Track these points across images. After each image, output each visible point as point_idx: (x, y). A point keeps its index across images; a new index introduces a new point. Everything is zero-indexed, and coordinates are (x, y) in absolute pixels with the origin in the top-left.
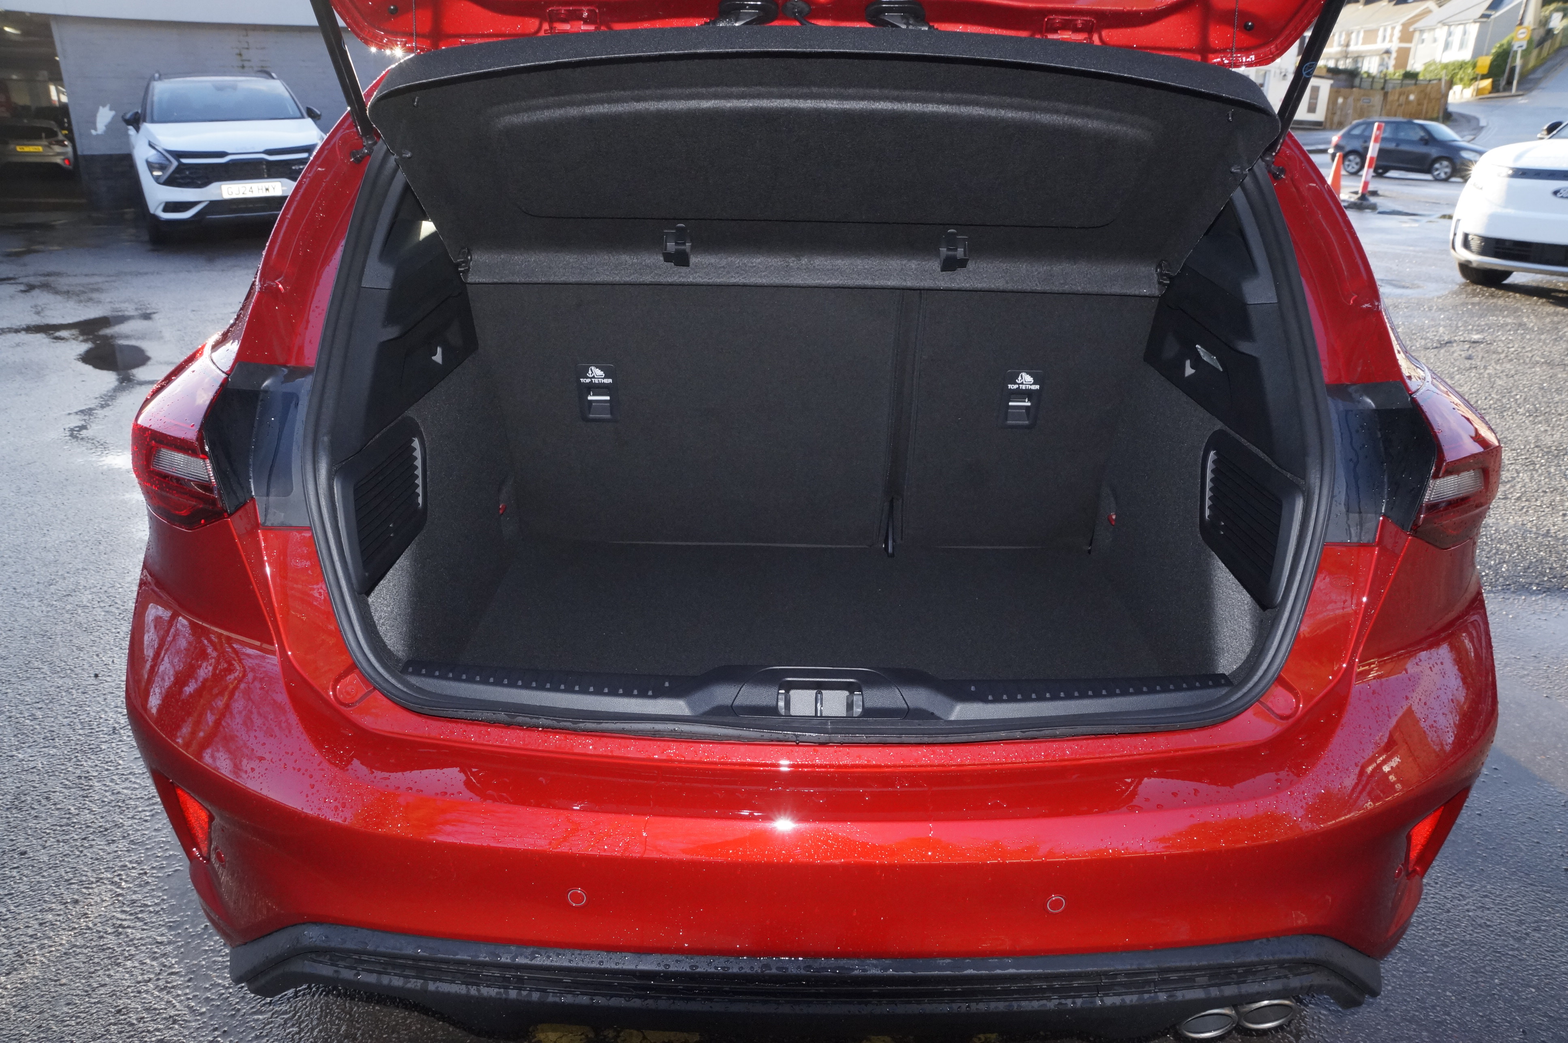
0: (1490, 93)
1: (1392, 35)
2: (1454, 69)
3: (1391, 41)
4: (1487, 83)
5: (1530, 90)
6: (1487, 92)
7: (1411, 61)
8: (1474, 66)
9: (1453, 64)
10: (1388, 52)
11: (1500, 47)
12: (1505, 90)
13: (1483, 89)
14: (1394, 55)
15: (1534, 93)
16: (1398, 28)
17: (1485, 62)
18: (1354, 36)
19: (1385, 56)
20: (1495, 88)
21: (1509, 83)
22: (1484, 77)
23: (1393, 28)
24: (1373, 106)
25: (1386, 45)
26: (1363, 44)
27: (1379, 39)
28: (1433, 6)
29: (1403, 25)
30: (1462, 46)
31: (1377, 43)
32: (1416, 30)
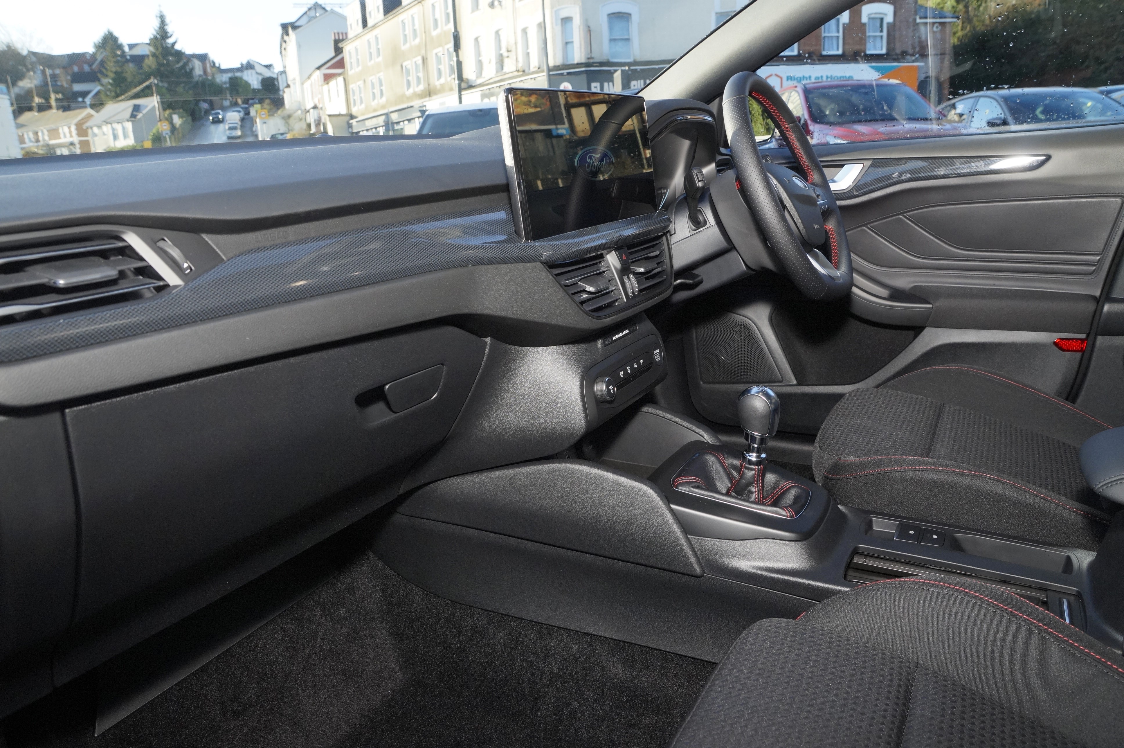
1: (70, 132)
3: (71, 136)
7: (93, 149)
8: (142, 147)
10: (72, 143)
11: (153, 135)
14: (77, 144)
16: (73, 127)
17: (148, 144)
18: (40, 134)
19: (71, 145)
23: (69, 128)
25: (69, 140)
26: (50, 139)
27: (62, 135)
28: (92, 112)
29: (76, 125)
30: (125, 136)
31: (60, 138)
32: (87, 128)
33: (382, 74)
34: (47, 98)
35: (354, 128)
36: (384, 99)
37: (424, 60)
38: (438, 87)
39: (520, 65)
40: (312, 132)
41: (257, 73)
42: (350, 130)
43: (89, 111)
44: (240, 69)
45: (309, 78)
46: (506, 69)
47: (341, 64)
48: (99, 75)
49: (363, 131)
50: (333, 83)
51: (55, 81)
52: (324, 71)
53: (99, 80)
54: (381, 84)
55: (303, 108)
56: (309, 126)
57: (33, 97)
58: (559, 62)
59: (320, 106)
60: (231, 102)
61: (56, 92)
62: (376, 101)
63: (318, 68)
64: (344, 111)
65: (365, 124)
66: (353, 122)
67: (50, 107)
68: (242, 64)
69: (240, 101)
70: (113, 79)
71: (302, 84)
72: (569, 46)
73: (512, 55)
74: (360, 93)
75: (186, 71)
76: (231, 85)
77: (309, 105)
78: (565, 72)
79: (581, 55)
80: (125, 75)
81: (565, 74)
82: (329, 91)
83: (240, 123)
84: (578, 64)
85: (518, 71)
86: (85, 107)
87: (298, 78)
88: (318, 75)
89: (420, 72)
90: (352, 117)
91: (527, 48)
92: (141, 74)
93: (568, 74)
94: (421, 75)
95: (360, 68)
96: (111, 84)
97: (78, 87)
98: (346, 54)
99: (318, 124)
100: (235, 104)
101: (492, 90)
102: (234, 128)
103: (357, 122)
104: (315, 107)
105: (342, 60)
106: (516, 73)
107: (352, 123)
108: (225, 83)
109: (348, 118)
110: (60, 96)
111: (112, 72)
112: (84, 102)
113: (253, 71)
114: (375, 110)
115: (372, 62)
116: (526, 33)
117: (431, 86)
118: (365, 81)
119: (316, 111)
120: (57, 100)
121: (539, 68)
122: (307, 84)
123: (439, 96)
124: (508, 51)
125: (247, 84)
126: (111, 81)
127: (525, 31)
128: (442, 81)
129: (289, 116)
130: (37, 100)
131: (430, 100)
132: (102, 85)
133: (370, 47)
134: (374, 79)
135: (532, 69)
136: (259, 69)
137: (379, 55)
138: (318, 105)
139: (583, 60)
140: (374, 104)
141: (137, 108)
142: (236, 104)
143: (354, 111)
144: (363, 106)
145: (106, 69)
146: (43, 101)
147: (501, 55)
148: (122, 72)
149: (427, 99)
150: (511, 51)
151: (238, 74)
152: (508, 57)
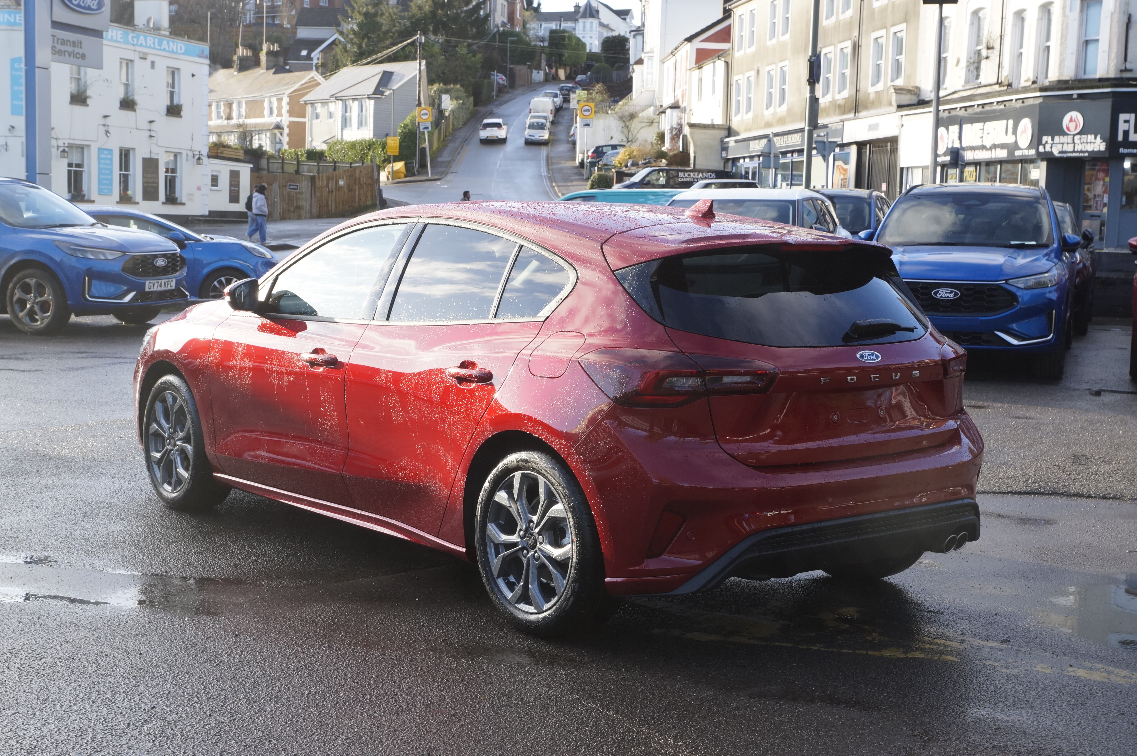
0: (406, 176)
1: (280, 108)
2: (363, 149)
3: (280, 114)
4: (399, 165)
5: (445, 174)
6: (403, 175)
7: (308, 139)
8: (384, 146)
9: (361, 143)
10: (278, 127)
11: (405, 127)
12: (419, 174)
13: (398, 172)
14: (286, 131)
15: (449, 177)
16: (286, 100)
17: (393, 143)
18: (235, 106)
19: (276, 131)
20: (409, 171)
21: (423, 166)
22: (396, 159)
23: (280, 100)
24: (300, 193)
25: (275, 119)
26: (247, 117)
27: (266, 112)
28: (319, 78)
29: (290, 97)
30: (361, 124)
31: (263, 116)
32: (306, 103)
33: (786, 63)
34: (256, 50)
35: (730, 150)
36: (785, 107)
37: (856, 47)
38: (872, 96)
39: (1005, 72)
40: (663, 149)
41: (602, 25)
42: (724, 154)
43: (314, 74)
44: (571, 16)
45: (673, 53)
46: (984, 79)
47: (725, 35)
48: (340, 17)
49: (744, 158)
50: (708, 68)
51: (273, 18)
52: (698, 44)
53: (338, 24)
54: (783, 81)
55: (658, 104)
56: (661, 137)
57: (237, 46)
58: (1069, 74)
59: (682, 105)
60: (546, 74)
61: (271, 40)
62: (771, 110)
63: (690, 39)
64: (719, 121)
65: (749, 146)
66: (731, 141)
67: (257, 63)
68: (577, 7)
69: (562, 73)
70: (359, 25)
71: (663, 62)
72: (1091, 47)
73: (994, 55)
74: (749, 91)
75: (478, 18)
76: (551, 44)
77: (667, 102)
78: (1075, 92)
79: (1109, 65)
80: (379, 19)
81: (1075, 96)
82: (701, 80)
83: (551, 118)
84: (1100, 80)
85: (998, 83)
86: (309, 68)
87: (657, 50)
88: (688, 51)
89: (847, 68)
90: (730, 132)
91: (1021, 47)
92: (403, 18)
93: (1080, 96)
94: (847, 72)
95: (753, 49)
96: (355, 33)
97: (304, 33)
98: (735, 21)
99: (675, 138)
100: (551, 79)
101: (953, 113)
102: (541, 127)
103: (736, 141)
104: (675, 106)
105: (728, 29)
106: (997, 88)
107: (728, 142)
108: (543, 40)
109: (725, 133)
110: (276, 47)
111: (359, 12)
112: (308, 57)
113: (595, 22)
114: (768, 125)
115: (774, 41)
116: (1023, 19)
117: (861, 94)
118: (758, 71)
119: (676, 112)
120: (269, 53)
121: (1034, 82)
122: (670, 63)
123: (872, 112)
124: (988, 48)
125: (580, 45)
126: (356, 28)
127: (1020, 15)
128: (880, 87)
129: (632, 116)
130: (241, 51)
131: (855, 118)
132: (341, 33)
133: (774, 15)
134: (775, 70)
135: (1023, 84)
136: (606, 17)
137: (786, 30)
138: (680, 104)
139: (1112, 75)
140: (768, 114)
141: (386, 78)
142: (555, 78)
143: (735, 123)
144: (750, 115)
145: (353, 9)
146: (250, 53)
147: (979, 52)
148: (375, 15)
149: (852, 115)
150: (993, 48)
151: (566, 25)
152: (987, 58)
